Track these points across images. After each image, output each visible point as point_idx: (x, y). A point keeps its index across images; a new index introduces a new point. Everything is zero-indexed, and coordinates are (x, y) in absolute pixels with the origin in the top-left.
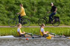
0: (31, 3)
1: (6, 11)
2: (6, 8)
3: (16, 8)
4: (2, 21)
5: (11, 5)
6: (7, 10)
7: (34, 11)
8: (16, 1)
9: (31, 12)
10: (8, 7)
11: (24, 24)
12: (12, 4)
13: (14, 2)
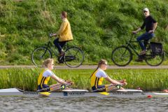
0: (158, 10)
1: (99, 29)
2: (98, 22)
3: (122, 22)
4: (88, 52)
5: (111, 13)
6: (101, 26)
7: (165, 28)
8: (123, 5)
9: (159, 32)
10: (103, 20)
11: (70, 60)
12: (113, 11)
13: (118, 6)
